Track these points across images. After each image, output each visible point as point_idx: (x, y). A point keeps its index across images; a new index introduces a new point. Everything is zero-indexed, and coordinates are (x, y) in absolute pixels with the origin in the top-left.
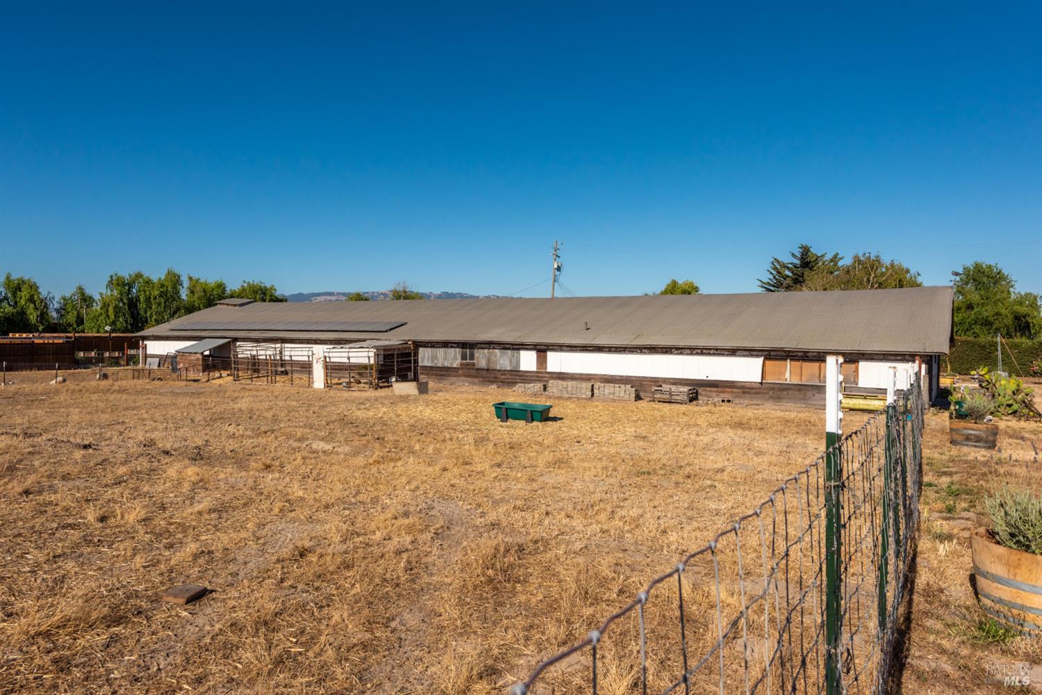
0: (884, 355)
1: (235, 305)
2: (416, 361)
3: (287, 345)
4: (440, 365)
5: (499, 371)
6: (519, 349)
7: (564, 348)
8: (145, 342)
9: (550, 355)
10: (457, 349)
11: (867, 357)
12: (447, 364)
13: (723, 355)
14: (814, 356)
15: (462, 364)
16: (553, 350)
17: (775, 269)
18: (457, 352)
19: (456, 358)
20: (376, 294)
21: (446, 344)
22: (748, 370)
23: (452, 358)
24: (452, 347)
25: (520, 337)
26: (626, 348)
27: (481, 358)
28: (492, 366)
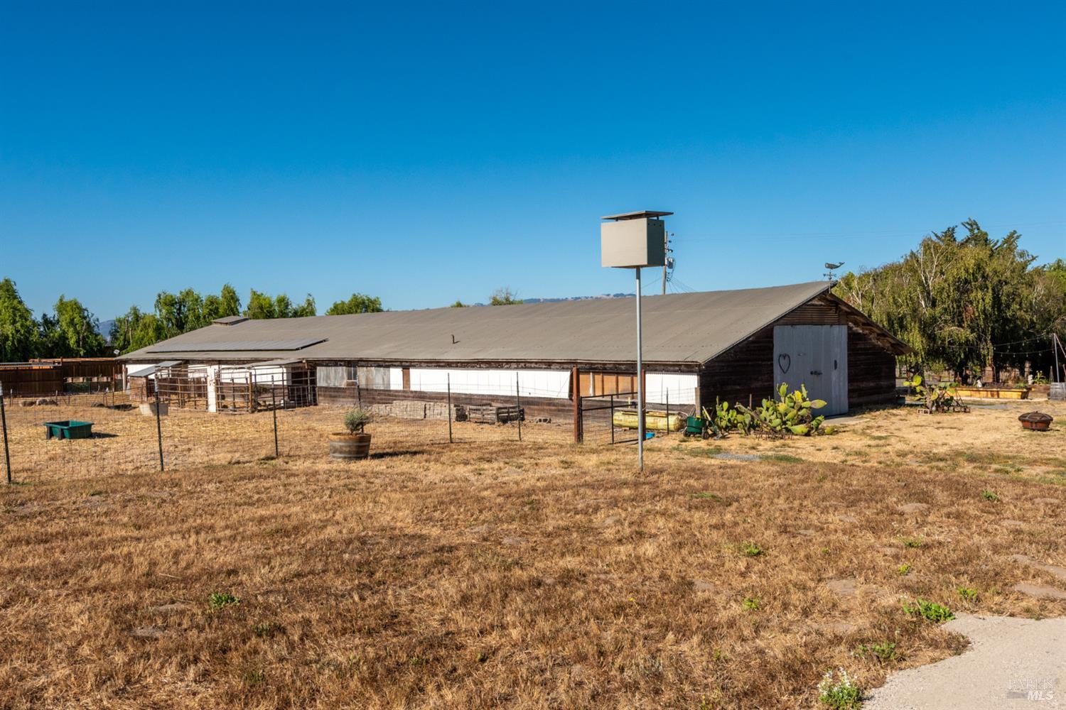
0: (664, 365)
2: (314, 382)
3: (223, 366)
4: (332, 385)
5: (376, 390)
6: (388, 367)
7: (423, 364)
8: (127, 366)
9: (413, 372)
10: (344, 368)
11: (651, 368)
12: (337, 384)
13: (540, 368)
14: (611, 369)
15: (348, 384)
16: (414, 366)
18: (342, 371)
19: (343, 378)
21: (335, 362)
23: (341, 377)
24: (341, 365)
25: (389, 353)
26: (468, 363)
28: (370, 387)
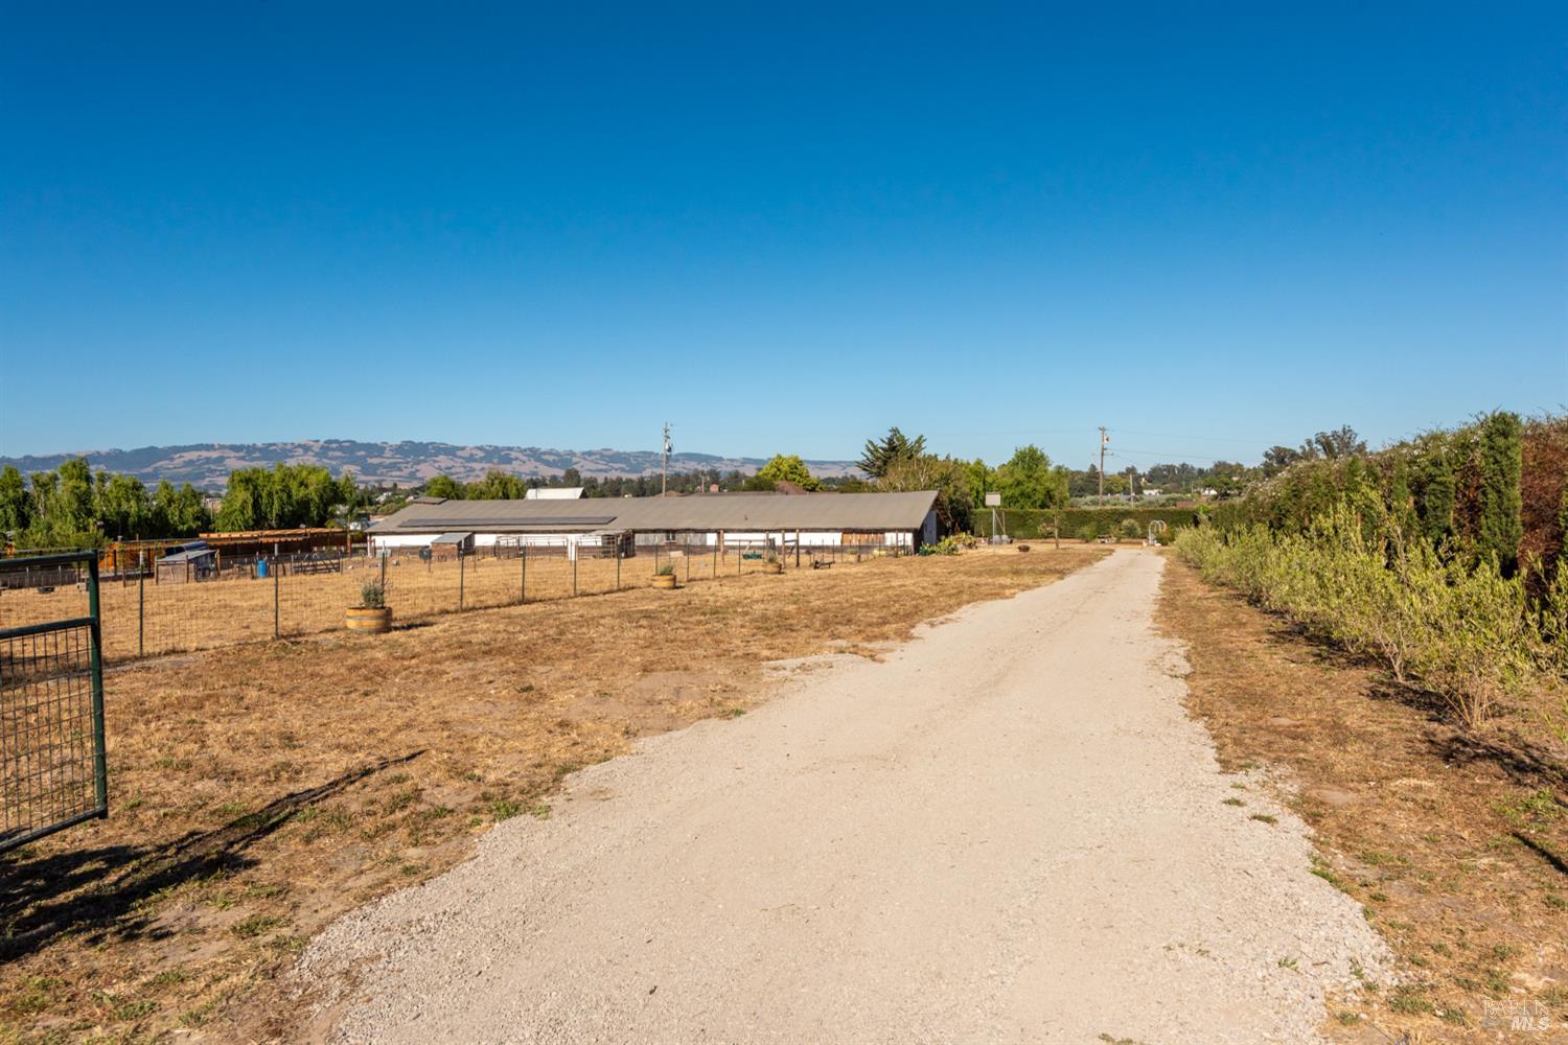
1: (434, 504)
2: (634, 544)
5: (693, 546)
6: (706, 533)
7: (735, 531)
8: (374, 538)
9: (726, 535)
10: (664, 534)
12: (655, 543)
15: (666, 543)
16: (728, 532)
17: (869, 450)
19: (662, 540)
20: (289, 447)
21: (655, 531)
22: (834, 539)
23: (659, 539)
24: (660, 533)
25: (707, 526)
27: (680, 539)
28: (688, 543)
